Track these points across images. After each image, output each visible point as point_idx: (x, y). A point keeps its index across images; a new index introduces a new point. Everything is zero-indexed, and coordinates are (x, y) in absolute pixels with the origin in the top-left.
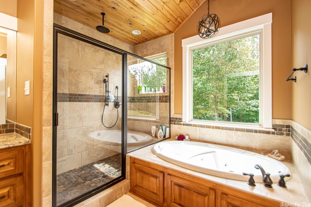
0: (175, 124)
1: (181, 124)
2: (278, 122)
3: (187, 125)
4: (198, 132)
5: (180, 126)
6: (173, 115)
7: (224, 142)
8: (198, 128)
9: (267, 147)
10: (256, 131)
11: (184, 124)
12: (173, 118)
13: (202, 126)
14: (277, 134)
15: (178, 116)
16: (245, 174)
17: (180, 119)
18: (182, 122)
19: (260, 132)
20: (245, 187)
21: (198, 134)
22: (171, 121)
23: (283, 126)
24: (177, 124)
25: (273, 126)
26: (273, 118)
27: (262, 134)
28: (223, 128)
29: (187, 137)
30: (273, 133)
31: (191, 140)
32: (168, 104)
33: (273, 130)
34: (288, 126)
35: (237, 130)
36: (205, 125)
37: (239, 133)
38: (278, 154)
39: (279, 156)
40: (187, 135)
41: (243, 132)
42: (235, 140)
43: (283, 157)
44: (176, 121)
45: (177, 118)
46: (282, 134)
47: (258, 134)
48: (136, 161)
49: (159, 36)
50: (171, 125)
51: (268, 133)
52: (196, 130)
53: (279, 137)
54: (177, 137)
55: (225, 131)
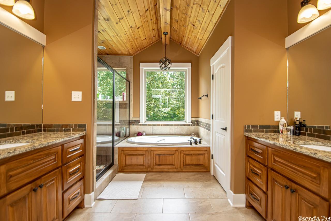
0: (133, 125)
1: (139, 125)
2: (194, 119)
3: (143, 125)
4: (151, 129)
5: (138, 126)
6: (132, 118)
7: (168, 133)
8: (151, 126)
9: (189, 133)
10: (184, 125)
11: (141, 125)
12: (132, 121)
13: (154, 125)
14: (193, 125)
15: (136, 119)
16: (188, 141)
17: (137, 121)
18: (139, 123)
19: (186, 125)
20: (189, 146)
21: (152, 130)
22: (130, 123)
23: (195, 121)
24: (135, 125)
25: (191, 121)
26: (191, 117)
27: (187, 126)
28: (167, 125)
29: (144, 134)
30: (191, 125)
31: (147, 135)
32: (128, 110)
33: (191, 124)
34: (197, 121)
35: (175, 125)
36: (156, 124)
37: (176, 127)
38: (194, 135)
39: (194, 136)
40: (144, 132)
41: (178, 126)
42: (174, 131)
43: (196, 136)
44: (134, 123)
45: (135, 121)
46: (195, 125)
47: (185, 126)
48: (124, 149)
49: (119, 54)
50: (130, 126)
51: (189, 125)
52: (150, 128)
53: (194, 127)
54: (136, 135)
55: (169, 126)
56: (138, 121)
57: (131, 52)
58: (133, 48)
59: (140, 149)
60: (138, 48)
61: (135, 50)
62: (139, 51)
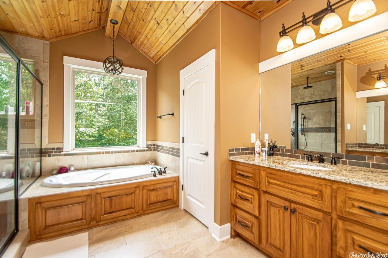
0: (50, 156)
1: (62, 155)
2: (150, 143)
3: (69, 155)
4: (85, 160)
5: (59, 157)
6: (47, 145)
7: (114, 164)
8: (85, 156)
9: (144, 161)
10: (137, 151)
11: (65, 155)
12: (45, 149)
13: (90, 154)
14: (149, 151)
15: (56, 146)
16: (152, 172)
17: (58, 149)
18: (62, 152)
19: (140, 151)
20: (153, 178)
21: (86, 162)
22: (42, 153)
23: (151, 145)
24: (53, 156)
25: (147, 146)
26: (147, 141)
27: (141, 152)
28: (112, 152)
29: (72, 168)
30: (147, 150)
31: (77, 170)
32: (37, 131)
33: (147, 149)
34: (154, 145)
35: (124, 152)
36: (94, 152)
37: (126, 154)
38: (151, 163)
39: (151, 164)
40: (72, 166)
41: (128, 153)
42: (122, 160)
43: (153, 164)
44: (52, 152)
45: (54, 149)
46: (151, 150)
47: (139, 152)
48: (42, 200)
50: (42, 158)
51: (144, 151)
52: (83, 159)
53: (150, 152)
54: (55, 172)
55: (115, 154)
56: (60, 150)
57: (46, 35)
58: (51, 30)
59: (75, 195)
60: (61, 31)
61: (55, 33)
62: (61, 36)
